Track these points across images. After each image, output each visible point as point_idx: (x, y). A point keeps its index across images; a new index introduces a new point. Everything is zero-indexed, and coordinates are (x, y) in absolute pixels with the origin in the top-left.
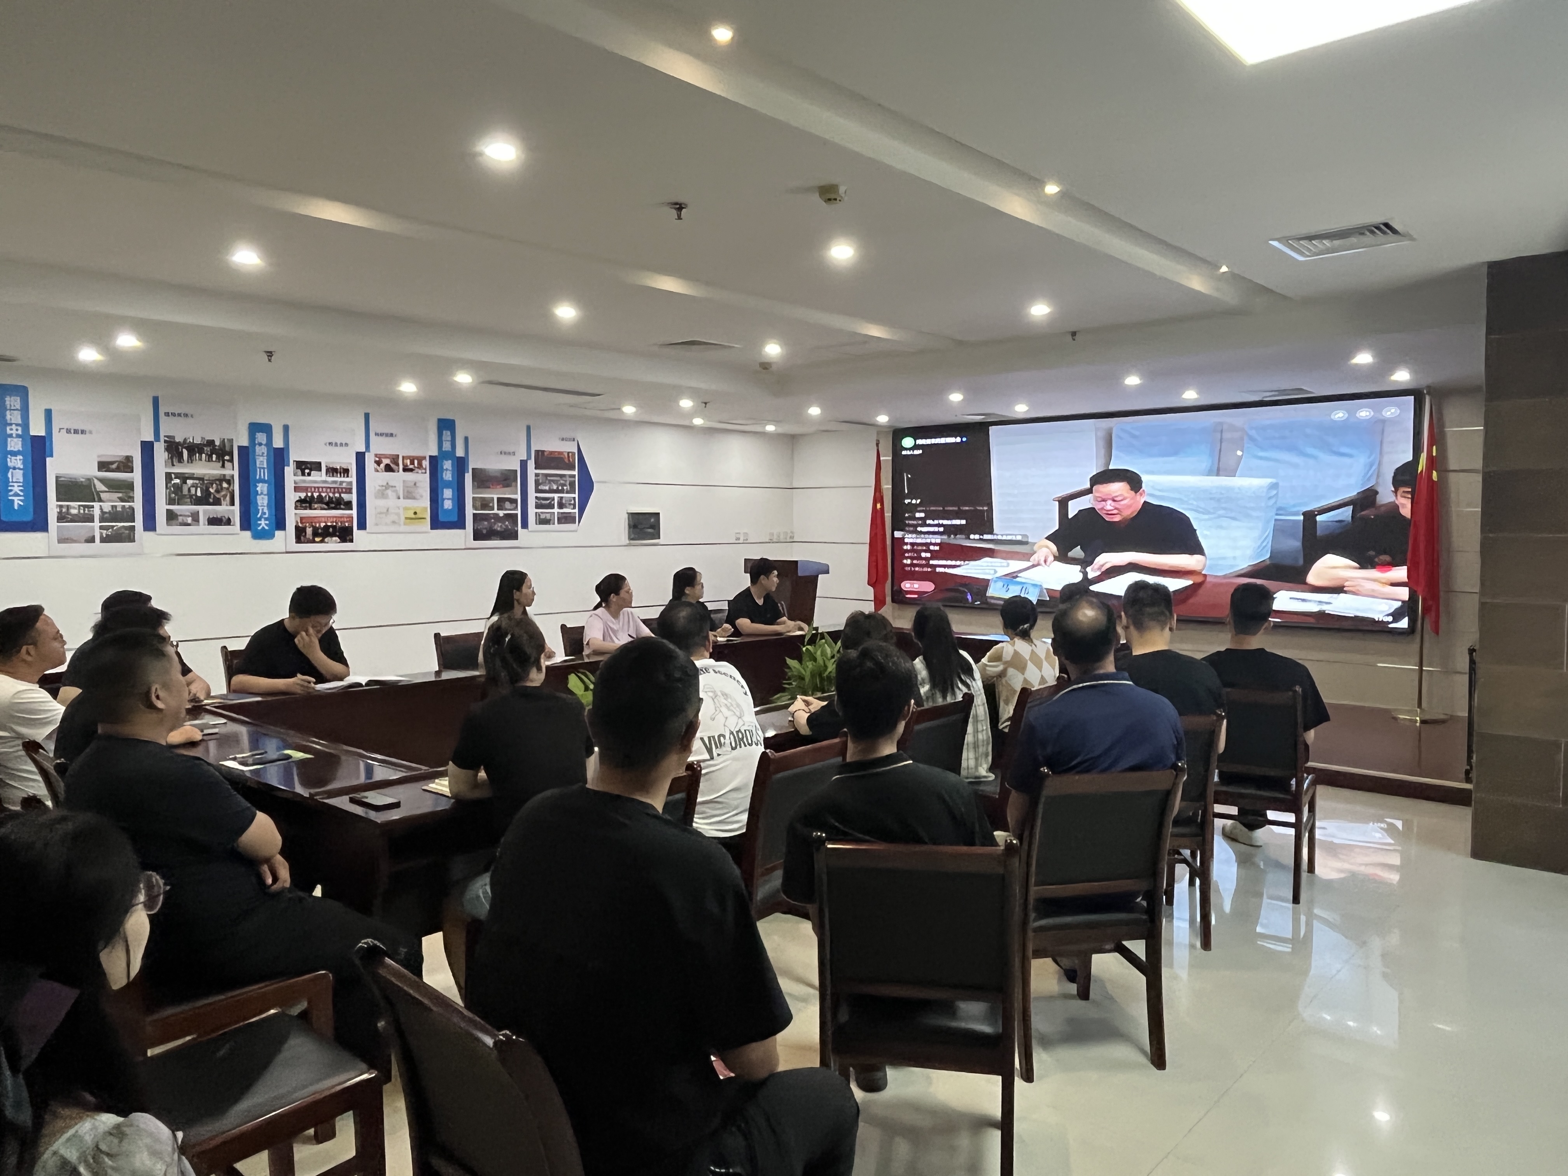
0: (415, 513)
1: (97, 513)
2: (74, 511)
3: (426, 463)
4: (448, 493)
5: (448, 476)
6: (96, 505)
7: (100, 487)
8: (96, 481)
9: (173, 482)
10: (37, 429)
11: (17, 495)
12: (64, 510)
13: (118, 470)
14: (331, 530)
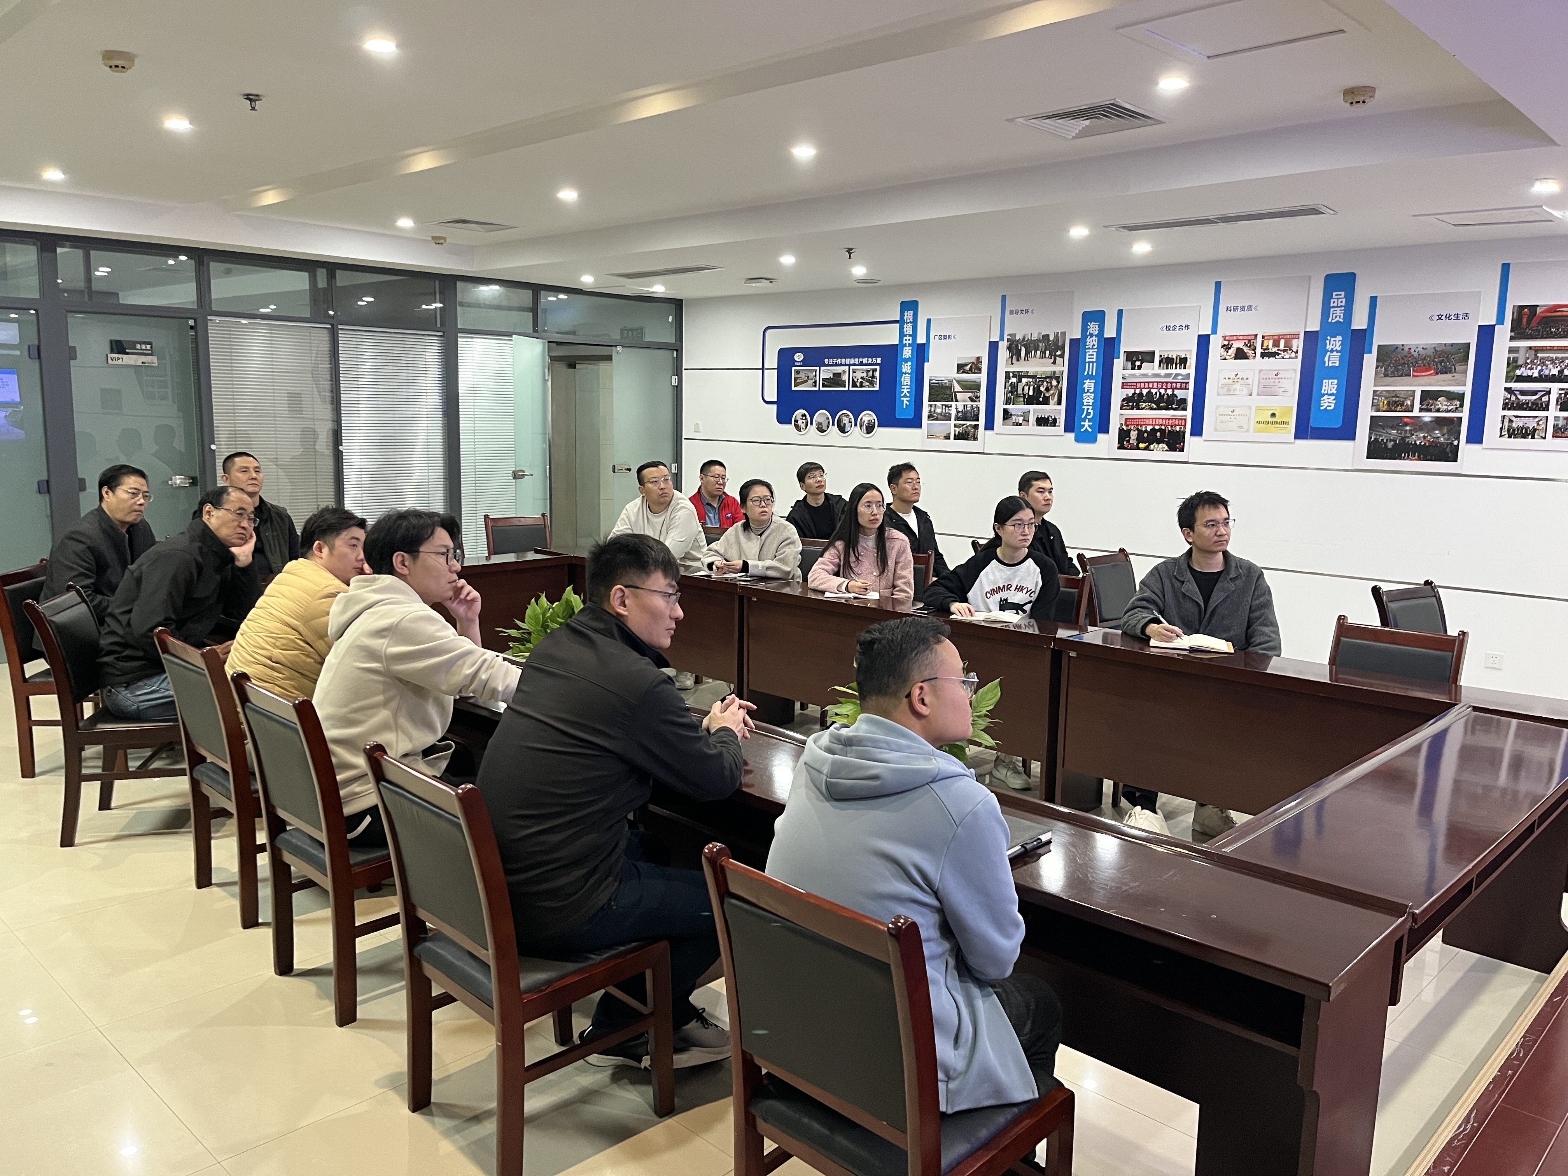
0: (1273, 415)
1: (953, 412)
2: (939, 411)
3: (1298, 344)
4: (1330, 386)
5: (1333, 360)
6: (953, 404)
7: (957, 388)
8: (955, 383)
9: (1010, 381)
10: (922, 339)
11: (905, 396)
12: (933, 409)
13: (971, 371)
14: (1158, 434)
